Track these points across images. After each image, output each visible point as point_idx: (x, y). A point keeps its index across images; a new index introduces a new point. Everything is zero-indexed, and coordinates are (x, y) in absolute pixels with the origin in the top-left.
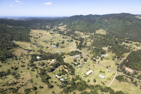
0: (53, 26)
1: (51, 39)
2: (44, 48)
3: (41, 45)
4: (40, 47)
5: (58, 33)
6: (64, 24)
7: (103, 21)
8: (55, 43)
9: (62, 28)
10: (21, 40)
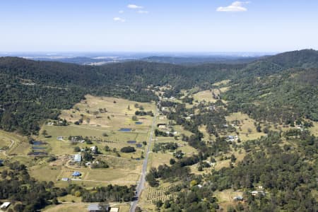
3: (47, 150)
8: (93, 148)
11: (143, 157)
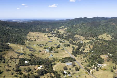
1: (46, 42)
2: (37, 52)
3: (34, 49)
4: (32, 50)
5: (56, 36)
6: (65, 27)
7: (110, 24)
8: (49, 47)
9: (61, 31)
10: (16, 42)
11: (64, 49)
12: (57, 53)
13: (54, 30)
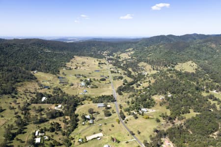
0: (115, 52)
1: (91, 72)
2: (68, 86)
3: (67, 81)
4: (63, 82)
5: (111, 63)
6: (133, 50)
9: (124, 56)
11: (110, 83)
12: (95, 89)
13: (114, 54)
